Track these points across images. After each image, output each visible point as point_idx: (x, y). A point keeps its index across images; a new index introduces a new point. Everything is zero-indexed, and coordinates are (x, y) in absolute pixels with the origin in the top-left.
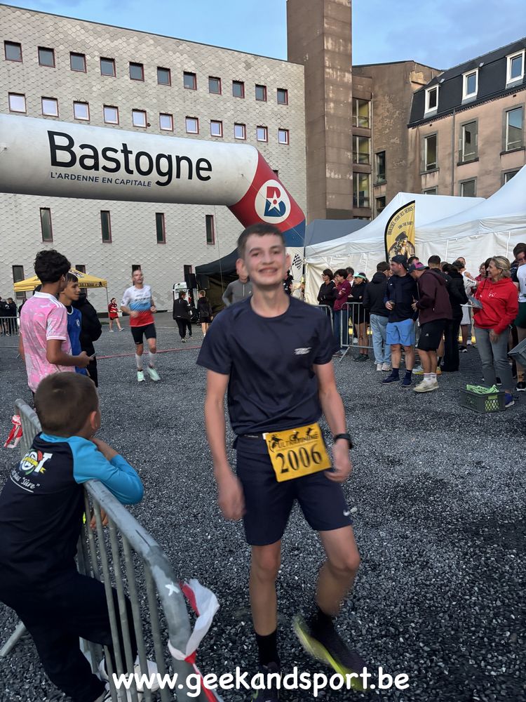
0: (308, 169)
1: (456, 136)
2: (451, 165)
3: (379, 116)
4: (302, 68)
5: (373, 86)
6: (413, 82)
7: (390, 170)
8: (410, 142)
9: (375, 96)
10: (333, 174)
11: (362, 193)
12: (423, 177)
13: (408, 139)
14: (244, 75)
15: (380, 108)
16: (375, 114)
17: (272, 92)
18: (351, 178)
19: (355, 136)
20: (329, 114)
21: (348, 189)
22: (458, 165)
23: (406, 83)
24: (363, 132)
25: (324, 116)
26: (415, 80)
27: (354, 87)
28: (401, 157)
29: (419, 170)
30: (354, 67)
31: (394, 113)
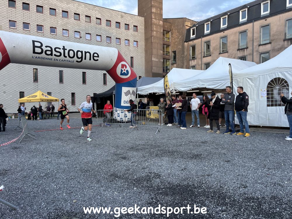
0: (145, 57)
1: (203, 46)
2: (201, 57)
3: (173, 37)
4: (143, 18)
5: (171, 26)
6: (186, 25)
7: (178, 58)
8: (185, 48)
9: (172, 30)
10: (155, 59)
11: (167, 67)
12: (190, 61)
13: (184, 47)
14: (120, 20)
15: (174, 34)
16: (172, 37)
17: (131, 27)
18: (162, 61)
19: (164, 44)
20: (153, 36)
21: (161, 65)
22: (204, 57)
23: (183, 25)
24: (167, 43)
25: (151, 37)
26: (187, 25)
27: (163, 26)
28: (182, 53)
29: (189, 58)
30: (163, 19)
31: (179, 37)
